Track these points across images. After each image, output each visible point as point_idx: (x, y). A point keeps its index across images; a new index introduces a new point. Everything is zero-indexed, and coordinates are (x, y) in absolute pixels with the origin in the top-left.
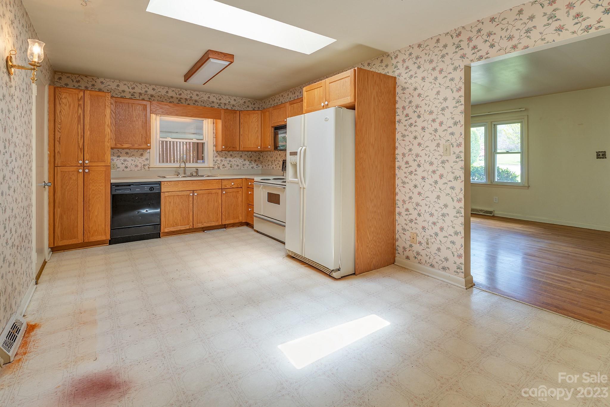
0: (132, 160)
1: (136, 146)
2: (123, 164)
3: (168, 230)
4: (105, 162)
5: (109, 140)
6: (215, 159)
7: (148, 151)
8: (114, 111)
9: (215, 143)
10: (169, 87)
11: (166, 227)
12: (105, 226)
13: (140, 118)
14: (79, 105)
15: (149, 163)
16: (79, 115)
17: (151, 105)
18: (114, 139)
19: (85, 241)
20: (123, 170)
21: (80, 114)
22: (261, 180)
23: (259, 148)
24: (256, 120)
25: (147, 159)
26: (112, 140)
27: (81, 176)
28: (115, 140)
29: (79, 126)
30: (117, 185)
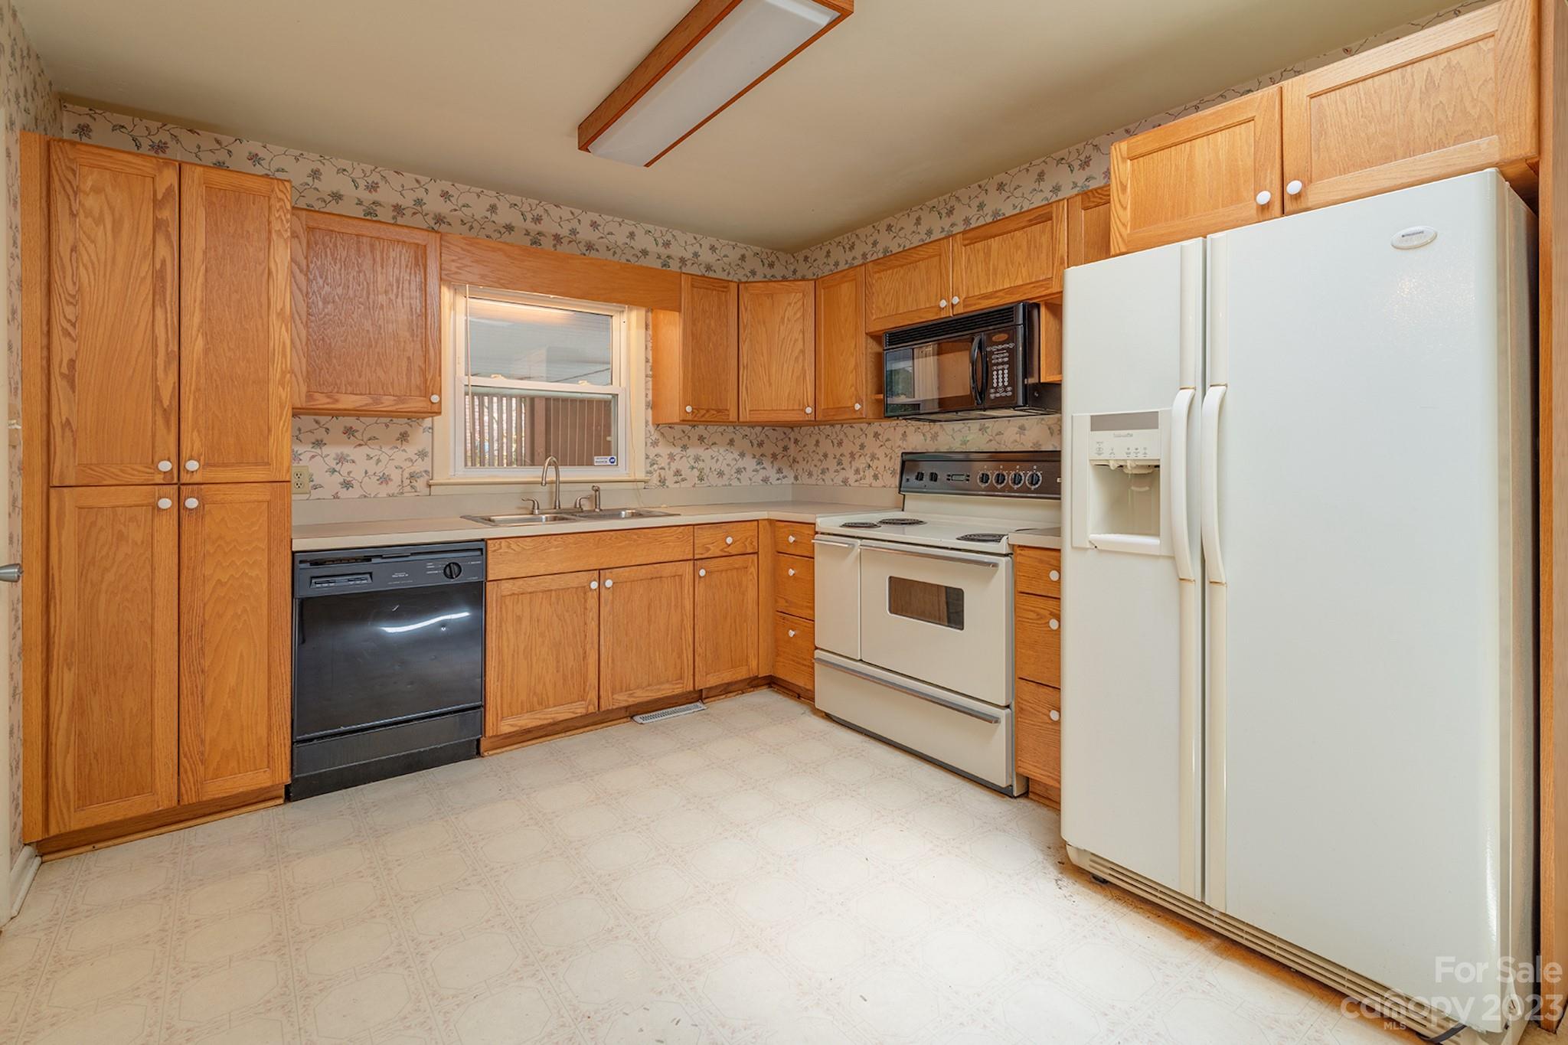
0: (369, 457)
1: (388, 403)
2: (334, 471)
3: (512, 725)
4: (268, 464)
5: (283, 373)
6: (652, 452)
7: (428, 422)
8: (304, 263)
9: (650, 397)
10: (501, 188)
11: (505, 715)
12: (270, 729)
13: (402, 296)
14: (158, 225)
15: (430, 470)
16: (158, 266)
17: (441, 245)
18: (302, 376)
19: (185, 801)
20: (336, 497)
21: (163, 263)
22: (845, 526)
23: (809, 410)
24: (795, 314)
25: (422, 454)
26: (296, 376)
27: (166, 528)
28: (308, 378)
29: (159, 312)
30: (318, 560)
